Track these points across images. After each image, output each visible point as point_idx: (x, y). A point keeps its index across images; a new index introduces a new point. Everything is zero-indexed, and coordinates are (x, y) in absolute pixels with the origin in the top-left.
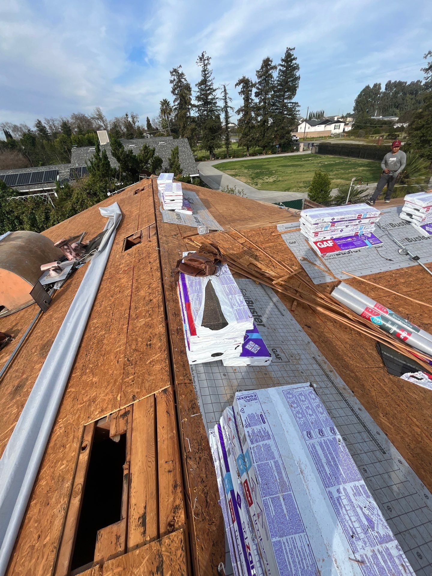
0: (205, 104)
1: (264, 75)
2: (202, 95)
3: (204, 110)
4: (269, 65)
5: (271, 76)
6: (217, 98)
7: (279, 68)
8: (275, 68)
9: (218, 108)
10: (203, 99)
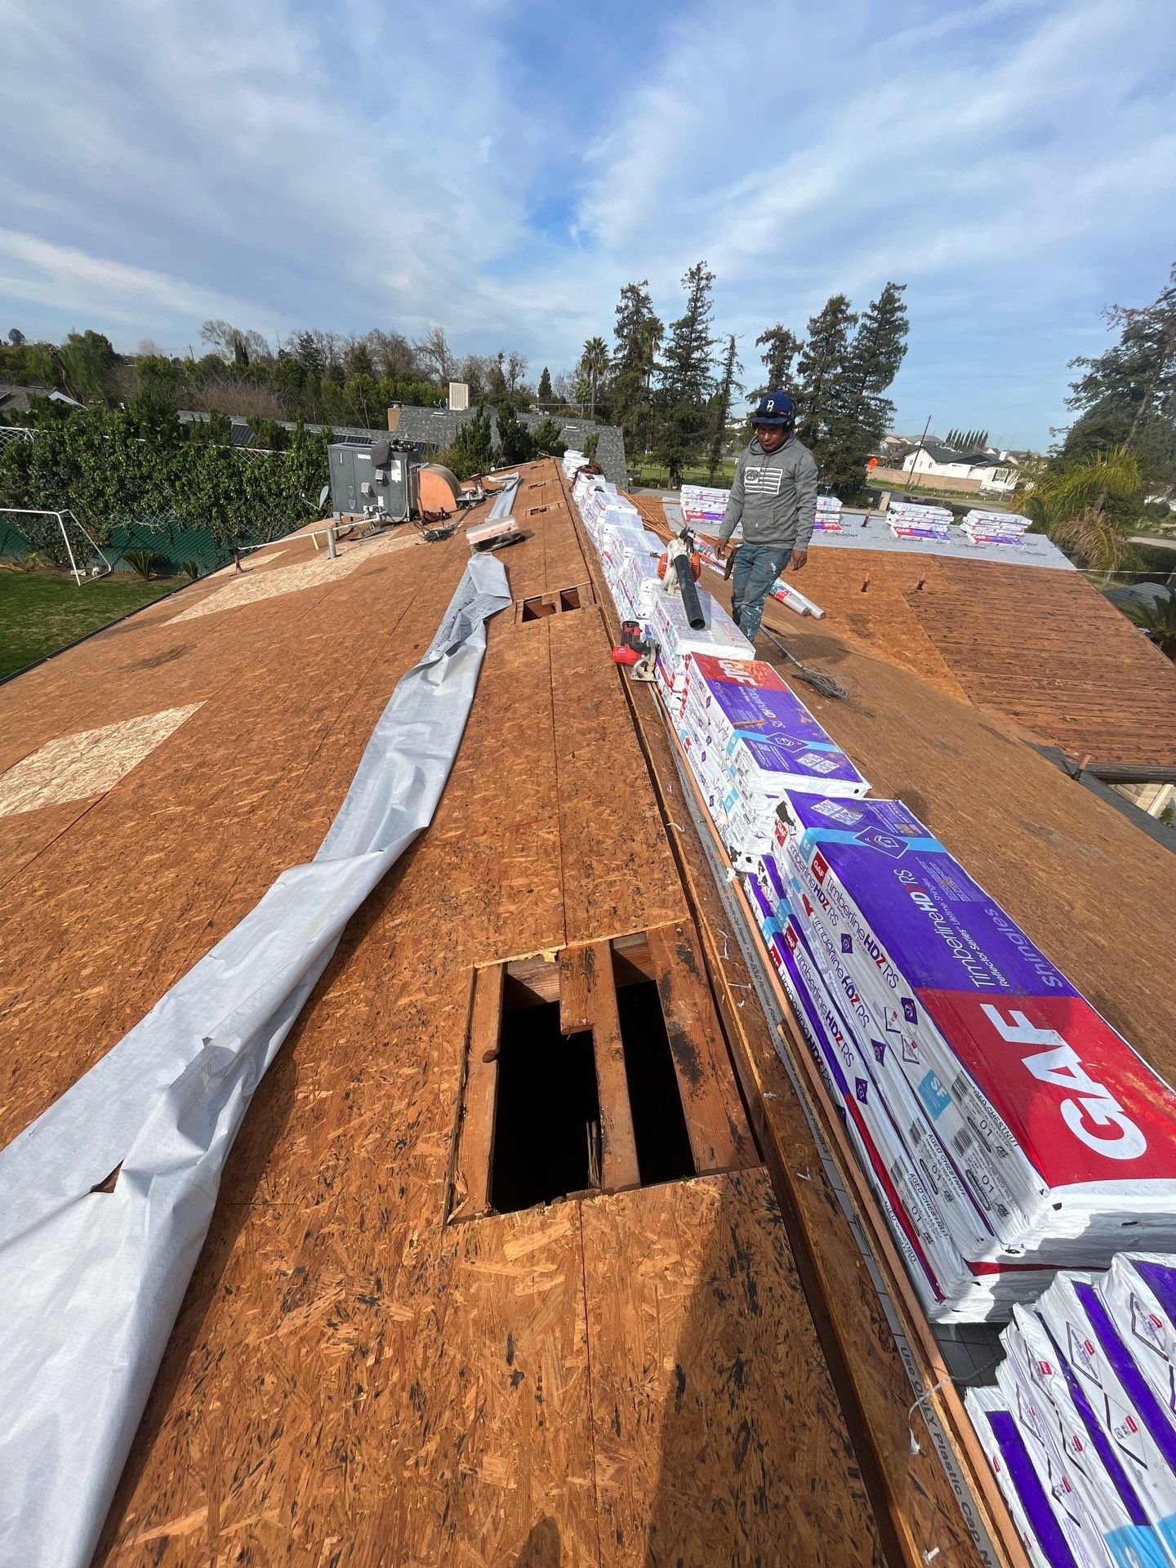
0: (682, 367)
1: (826, 330)
2: (680, 347)
3: (679, 380)
4: (843, 312)
5: (841, 336)
6: (711, 360)
7: (861, 321)
8: (853, 319)
9: (710, 382)
10: (679, 356)
